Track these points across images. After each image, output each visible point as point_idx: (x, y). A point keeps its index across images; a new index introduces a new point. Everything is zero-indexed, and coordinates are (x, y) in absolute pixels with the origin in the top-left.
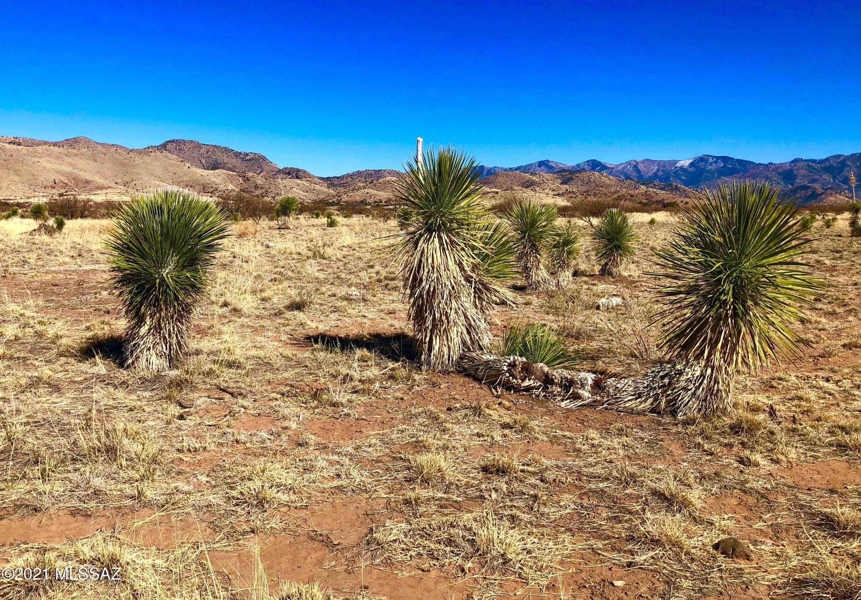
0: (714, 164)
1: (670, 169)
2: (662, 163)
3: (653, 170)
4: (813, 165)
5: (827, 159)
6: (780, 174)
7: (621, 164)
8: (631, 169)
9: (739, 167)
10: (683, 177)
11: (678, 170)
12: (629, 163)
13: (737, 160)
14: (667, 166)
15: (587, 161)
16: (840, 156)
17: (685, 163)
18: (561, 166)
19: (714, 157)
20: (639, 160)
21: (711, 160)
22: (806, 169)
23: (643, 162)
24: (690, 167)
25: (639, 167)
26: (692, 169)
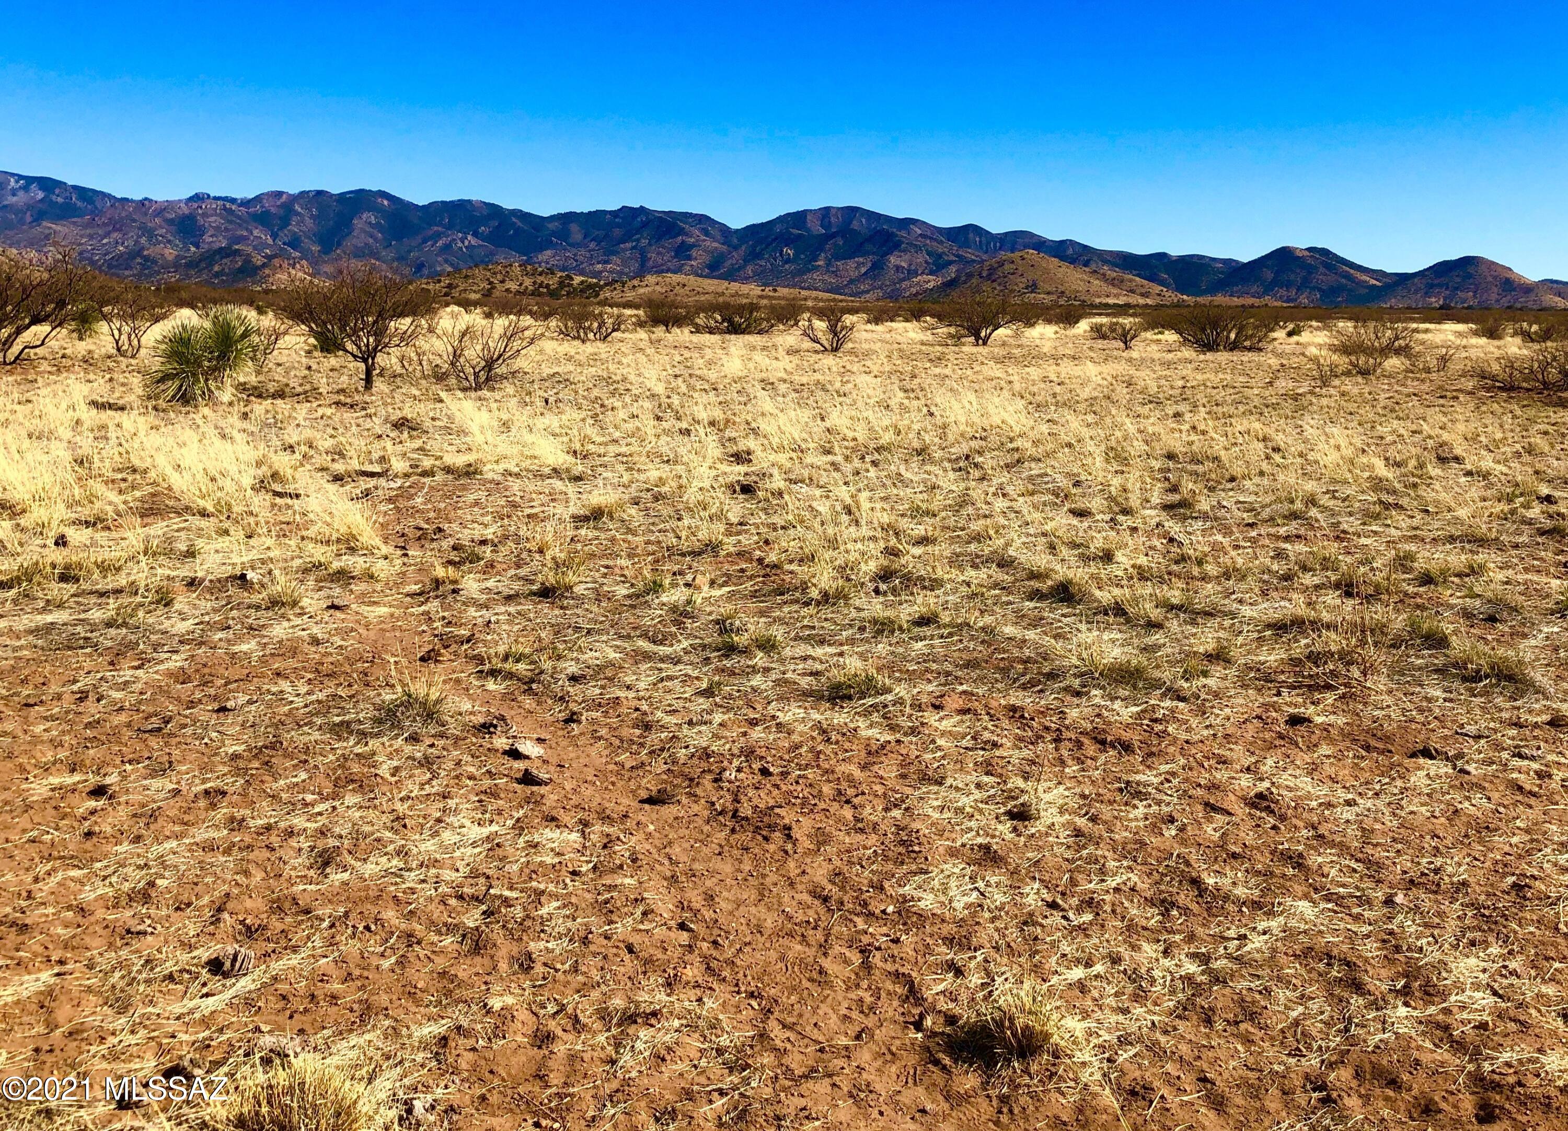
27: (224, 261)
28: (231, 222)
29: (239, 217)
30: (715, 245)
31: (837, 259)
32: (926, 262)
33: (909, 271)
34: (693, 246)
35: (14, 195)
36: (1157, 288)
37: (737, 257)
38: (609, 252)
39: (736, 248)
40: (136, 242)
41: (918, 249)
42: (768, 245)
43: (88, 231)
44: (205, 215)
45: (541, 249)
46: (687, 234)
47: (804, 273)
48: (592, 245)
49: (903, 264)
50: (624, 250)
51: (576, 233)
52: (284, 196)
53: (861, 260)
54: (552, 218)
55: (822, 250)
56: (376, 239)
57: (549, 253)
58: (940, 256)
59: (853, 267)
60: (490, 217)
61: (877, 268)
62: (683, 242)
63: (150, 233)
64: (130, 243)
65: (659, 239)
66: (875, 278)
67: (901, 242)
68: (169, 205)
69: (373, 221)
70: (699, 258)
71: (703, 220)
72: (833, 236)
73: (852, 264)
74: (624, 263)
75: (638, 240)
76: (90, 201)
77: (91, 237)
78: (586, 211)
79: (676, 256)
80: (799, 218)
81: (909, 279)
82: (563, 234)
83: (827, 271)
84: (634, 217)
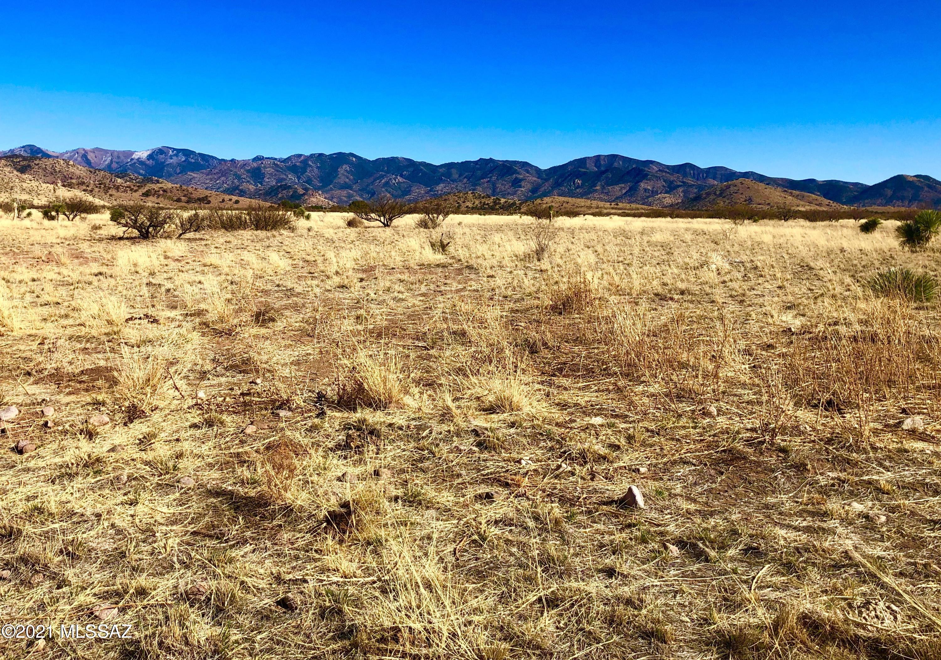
0: (175, 158)
1: (125, 161)
2: (116, 154)
3: (105, 161)
4: (279, 163)
5: (289, 158)
6: (248, 171)
7: (67, 153)
8: (79, 159)
9: (202, 163)
10: (141, 171)
11: (135, 163)
12: (76, 152)
13: (199, 154)
14: (122, 158)
15: (23, 147)
16: (300, 156)
17: (142, 154)
19: (174, 149)
20: (88, 147)
21: (171, 153)
22: (272, 167)
23: (94, 151)
24: (148, 159)
25: (89, 157)
26: (150, 162)
27: (284, 192)
28: (277, 171)
29: (281, 168)
30: (535, 179)
31: (609, 185)
32: (664, 186)
33: (652, 191)
34: (521, 180)
35: (171, 159)
36: (826, 201)
37: (547, 185)
38: (475, 184)
39: (546, 180)
40: (233, 182)
41: (658, 178)
42: (566, 179)
43: (210, 177)
44: (265, 167)
45: (438, 184)
46: (518, 173)
47: (589, 192)
48: (465, 180)
49: (649, 187)
50: (483, 183)
51: (455, 174)
52: (302, 158)
53: (623, 185)
54: (442, 166)
55: (599, 180)
56: (350, 179)
57: (442, 185)
58: (672, 182)
59: (618, 189)
60: (408, 166)
61: (633, 190)
62: (516, 178)
63: (239, 177)
64: (229, 182)
65: (503, 176)
66: (631, 196)
67: (647, 175)
68: (245, 164)
69: (348, 169)
70: (526, 187)
71: (525, 165)
72: (604, 172)
73: (617, 188)
74: (483, 190)
75: (491, 177)
76: (207, 161)
77: (211, 180)
78: (460, 162)
79: (512, 186)
80: (582, 162)
81: (653, 196)
82: (448, 175)
83: (602, 193)
84: (487, 164)
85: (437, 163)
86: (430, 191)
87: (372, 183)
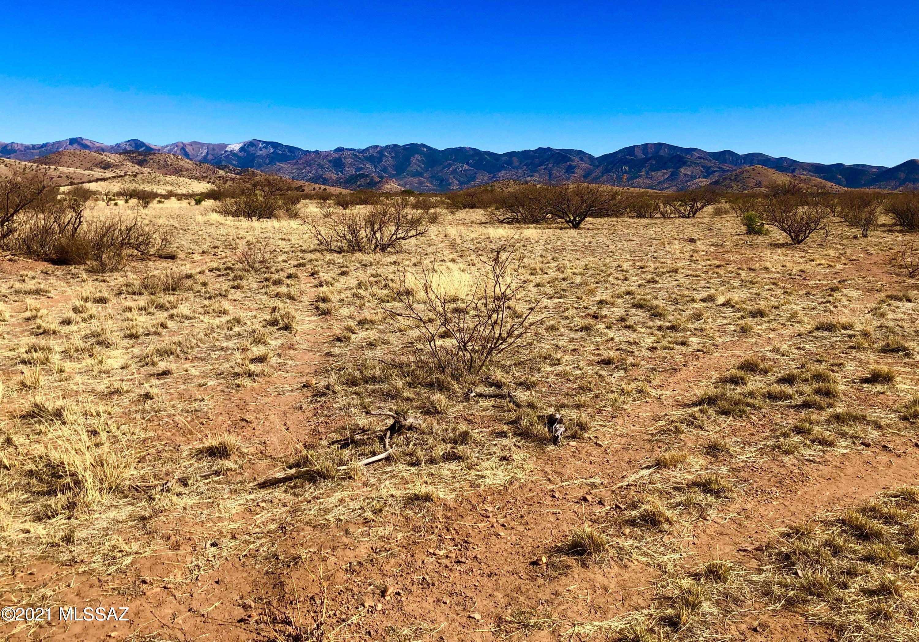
0: (264, 150)
1: (220, 153)
2: (211, 146)
3: (202, 153)
4: (357, 154)
5: (367, 149)
6: (330, 161)
7: (167, 146)
8: (178, 152)
9: (288, 154)
10: (234, 162)
11: (228, 155)
12: (176, 145)
13: (286, 146)
14: (217, 150)
15: (129, 141)
16: (377, 146)
17: (235, 147)
18: (98, 145)
19: (264, 142)
20: (186, 141)
21: (260, 145)
22: (352, 158)
23: (191, 144)
24: (240, 151)
25: (187, 150)
26: (242, 154)
27: (362, 180)
28: (356, 161)
29: (360, 158)
30: (587, 166)
31: (652, 171)
32: (701, 171)
33: (692, 176)
34: (575, 167)
35: (261, 151)
37: (597, 172)
38: (533, 171)
39: (598, 167)
40: (317, 171)
41: (697, 164)
42: (614, 165)
43: (296, 167)
44: (345, 158)
45: (500, 171)
46: (572, 161)
47: (634, 179)
48: (525, 168)
49: (688, 173)
50: (540, 170)
51: (516, 162)
52: (379, 148)
53: (665, 171)
54: (504, 155)
55: (643, 167)
56: (421, 168)
57: (503, 172)
58: (709, 168)
59: (660, 175)
60: (473, 155)
61: (674, 176)
62: (570, 165)
63: (322, 167)
64: (314, 172)
65: (558, 164)
66: (672, 180)
67: (687, 161)
68: (327, 155)
69: (420, 158)
70: (579, 172)
71: (579, 153)
72: (650, 159)
73: (660, 173)
74: (541, 176)
75: (547, 165)
76: (293, 153)
77: (297, 170)
78: (520, 151)
79: (566, 172)
80: (630, 150)
81: (692, 181)
82: (510, 163)
83: (647, 177)
84: (545, 153)
85: (501, 153)
86: (493, 177)
87: (442, 171)
